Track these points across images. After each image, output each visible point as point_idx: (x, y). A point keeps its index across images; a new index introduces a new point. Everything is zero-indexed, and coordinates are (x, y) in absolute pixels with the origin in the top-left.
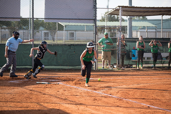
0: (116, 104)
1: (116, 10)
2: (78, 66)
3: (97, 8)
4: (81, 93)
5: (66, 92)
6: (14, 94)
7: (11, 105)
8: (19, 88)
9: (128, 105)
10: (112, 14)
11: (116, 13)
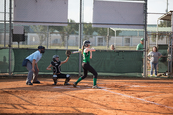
0: (156, 110)
1: (168, 15)
2: (127, 73)
3: (147, 13)
4: (124, 99)
5: (109, 98)
7: (51, 109)
10: (164, 20)
11: (168, 18)
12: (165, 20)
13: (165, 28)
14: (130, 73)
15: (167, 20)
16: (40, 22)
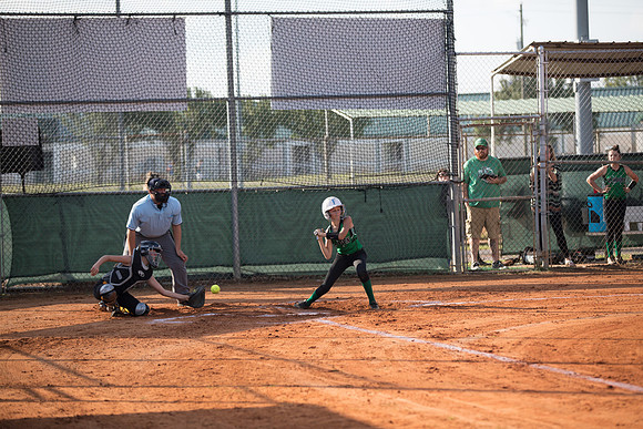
0: (500, 381)
1: (524, 58)
2: (396, 260)
3: (455, 54)
4: (391, 350)
5: (339, 348)
6: (161, 363)
7: (146, 396)
8: (180, 341)
9: (541, 385)
10: (512, 74)
11: (526, 66)
12: (517, 74)
13: (516, 102)
14: (406, 259)
15: (522, 74)
16: (91, 102)
